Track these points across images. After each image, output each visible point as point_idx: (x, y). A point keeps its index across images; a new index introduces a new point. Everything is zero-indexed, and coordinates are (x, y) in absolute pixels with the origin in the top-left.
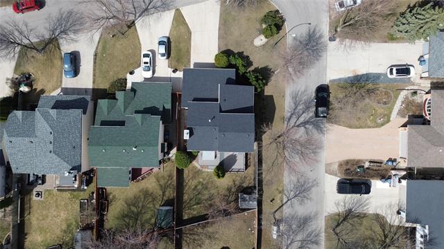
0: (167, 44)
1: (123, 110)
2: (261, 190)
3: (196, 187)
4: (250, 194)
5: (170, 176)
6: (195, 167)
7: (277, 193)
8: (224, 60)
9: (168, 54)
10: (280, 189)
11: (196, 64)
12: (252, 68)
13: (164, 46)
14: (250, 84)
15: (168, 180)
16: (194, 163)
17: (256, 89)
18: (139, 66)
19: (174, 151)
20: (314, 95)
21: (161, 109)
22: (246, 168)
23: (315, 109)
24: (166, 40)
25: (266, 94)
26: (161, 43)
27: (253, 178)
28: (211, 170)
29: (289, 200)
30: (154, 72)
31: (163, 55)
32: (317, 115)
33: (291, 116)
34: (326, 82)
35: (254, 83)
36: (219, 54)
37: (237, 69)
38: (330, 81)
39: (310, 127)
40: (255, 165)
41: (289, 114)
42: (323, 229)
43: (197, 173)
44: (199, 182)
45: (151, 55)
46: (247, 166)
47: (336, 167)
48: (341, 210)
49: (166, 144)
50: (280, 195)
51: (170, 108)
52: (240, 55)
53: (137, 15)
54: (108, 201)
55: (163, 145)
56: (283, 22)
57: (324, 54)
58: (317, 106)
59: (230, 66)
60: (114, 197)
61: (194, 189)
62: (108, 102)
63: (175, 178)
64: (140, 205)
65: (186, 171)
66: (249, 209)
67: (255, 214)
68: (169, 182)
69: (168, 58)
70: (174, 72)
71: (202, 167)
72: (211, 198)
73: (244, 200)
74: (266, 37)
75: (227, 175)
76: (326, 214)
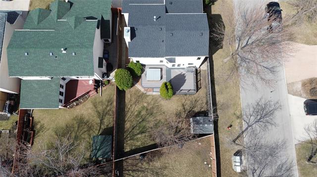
3: (140, 112)
15: (107, 106)
16: (138, 86)
19: (114, 74)
22: (197, 90)
25: (213, 13)
28: (157, 92)
29: (249, 126)
33: (242, 35)
40: (206, 87)
41: (240, 33)
42: (295, 161)
43: (141, 96)
44: (143, 107)
46: (198, 88)
47: (299, 87)
48: (313, 136)
55: (101, 60)
61: (137, 116)
62: (40, 11)
64: (73, 135)
65: (128, 96)
68: (108, 108)
71: (147, 89)
72: (157, 125)
73: (197, 123)
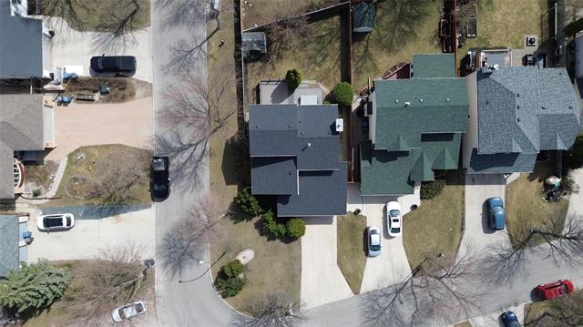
0: (368, 248)
1: (425, 157)
2: (238, 57)
3: (324, 60)
4: (253, 52)
5: (359, 72)
6: (327, 85)
7: (216, 55)
8: (293, 228)
9: (367, 234)
10: (211, 60)
11: (330, 222)
12: (256, 219)
13: (373, 244)
14: (258, 197)
15: (361, 67)
16: (327, 91)
17: (249, 191)
18: (404, 217)
19: (355, 106)
20: (171, 188)
21: (374, 159)
22: (258, 86)
23: (170, 169)
24: (371, 252)
25: (236, 187)
26: (377, 248)
27: (249, 74)
28: (304, 83)
29: (200, 46)
30: (385, 208)
31: (374, 232)
32: (167, 160)
33: (201, 157)
34: (156, 206)
35: (251, 199)
36: (300, 236)
37: (275, 217)
38: (150, 206)
39: (175, 145)
40: (247, 90)
41: (204, 160)
42: (152, 8)
43: (323, 78)
44: (320, 65)
45: (389, 231)
46: (257, 90)
47: (139, 93)
48: (129, 35)
49: (366, 115)
50: (211, 52)
51: (362, 162)
52: (271, 237)
53: (409, 284)
54: (440, 37)
55: (370, 112)
56: (216, 283)
57: (161, 242)
58: (166, 173)
59: (285, 221)
60: (432, 43)
62: (444, 166)
63: (352, 71)
64: (397, 33)
65: (338, 79)
66: (253, 31)
67: (245, 25)
68: (360, 64)
69: (367, 229)
70: (358, 211)
71: (317, 86)
72: (304, 45)
73: (260, 43)
74: (238, 261)
75: (283, 77)
76: (149, 29)
